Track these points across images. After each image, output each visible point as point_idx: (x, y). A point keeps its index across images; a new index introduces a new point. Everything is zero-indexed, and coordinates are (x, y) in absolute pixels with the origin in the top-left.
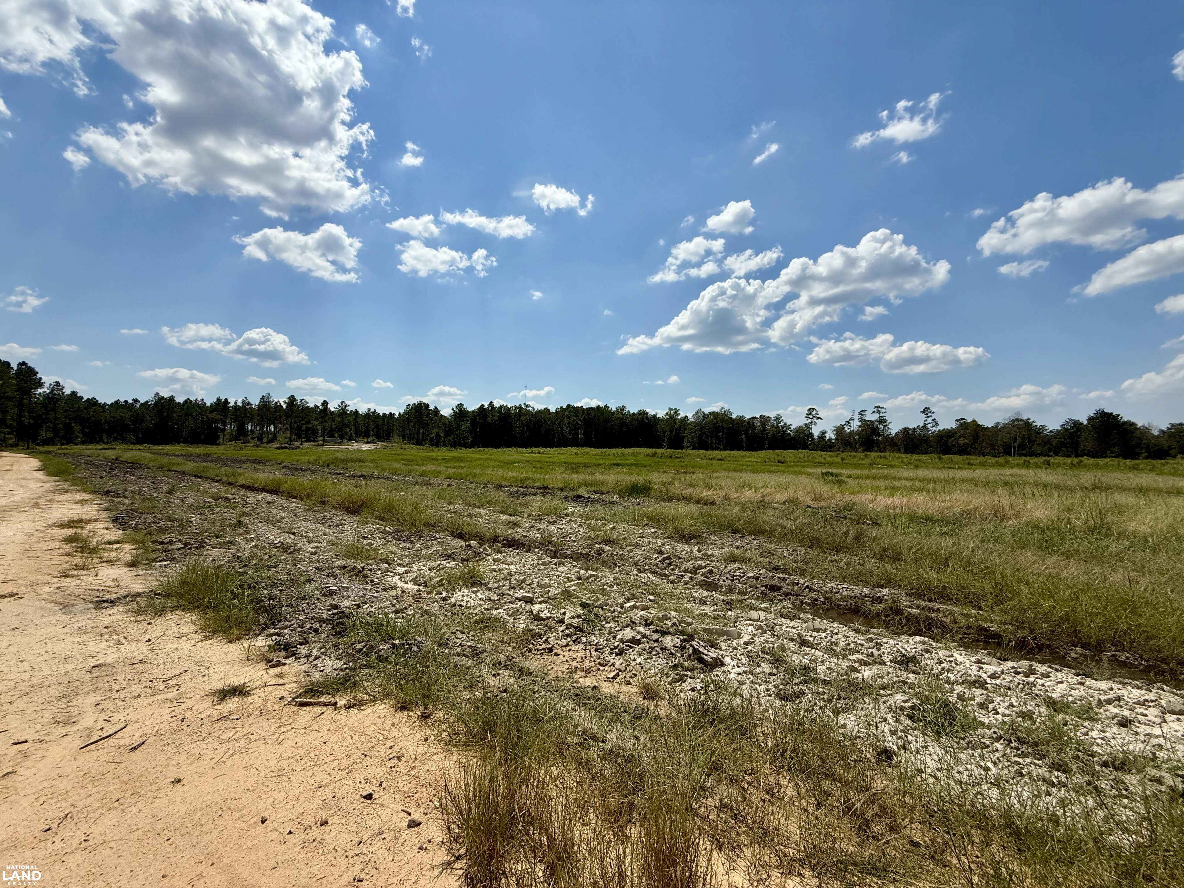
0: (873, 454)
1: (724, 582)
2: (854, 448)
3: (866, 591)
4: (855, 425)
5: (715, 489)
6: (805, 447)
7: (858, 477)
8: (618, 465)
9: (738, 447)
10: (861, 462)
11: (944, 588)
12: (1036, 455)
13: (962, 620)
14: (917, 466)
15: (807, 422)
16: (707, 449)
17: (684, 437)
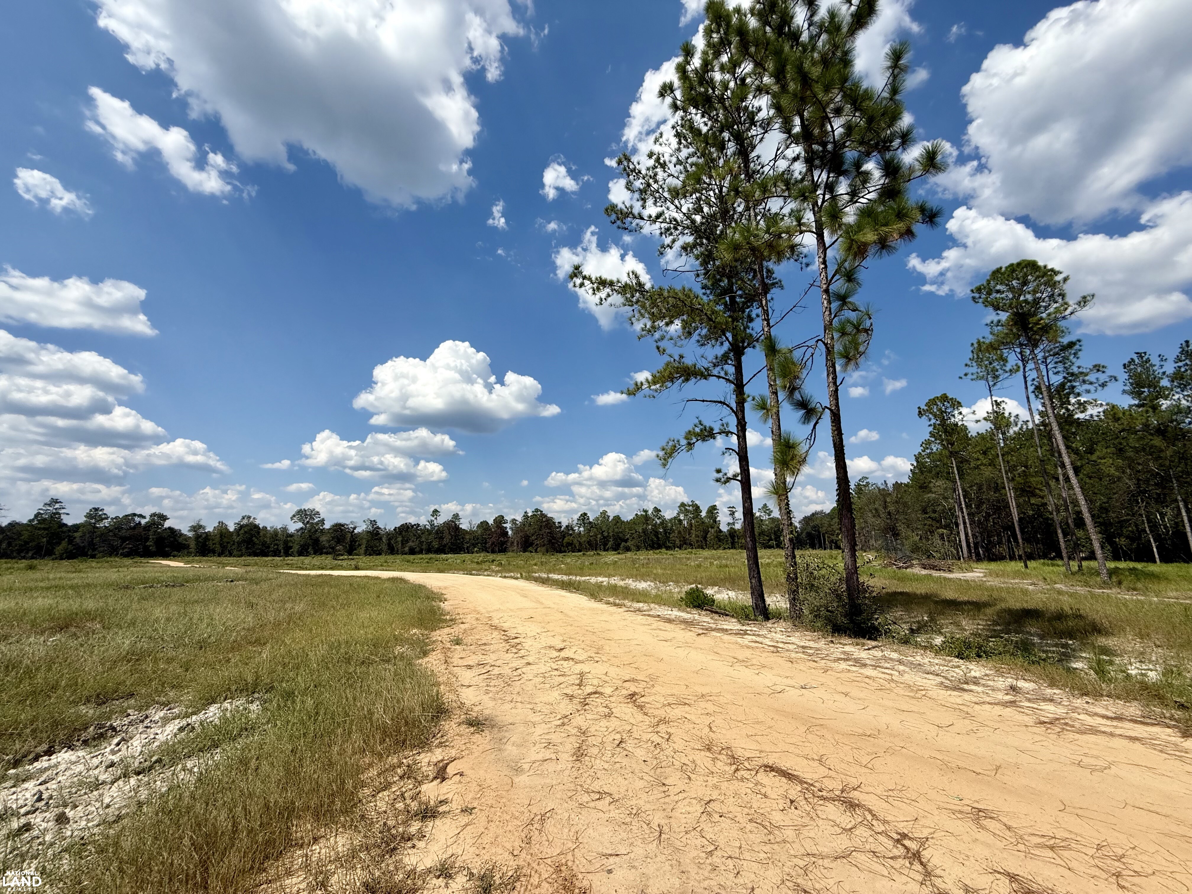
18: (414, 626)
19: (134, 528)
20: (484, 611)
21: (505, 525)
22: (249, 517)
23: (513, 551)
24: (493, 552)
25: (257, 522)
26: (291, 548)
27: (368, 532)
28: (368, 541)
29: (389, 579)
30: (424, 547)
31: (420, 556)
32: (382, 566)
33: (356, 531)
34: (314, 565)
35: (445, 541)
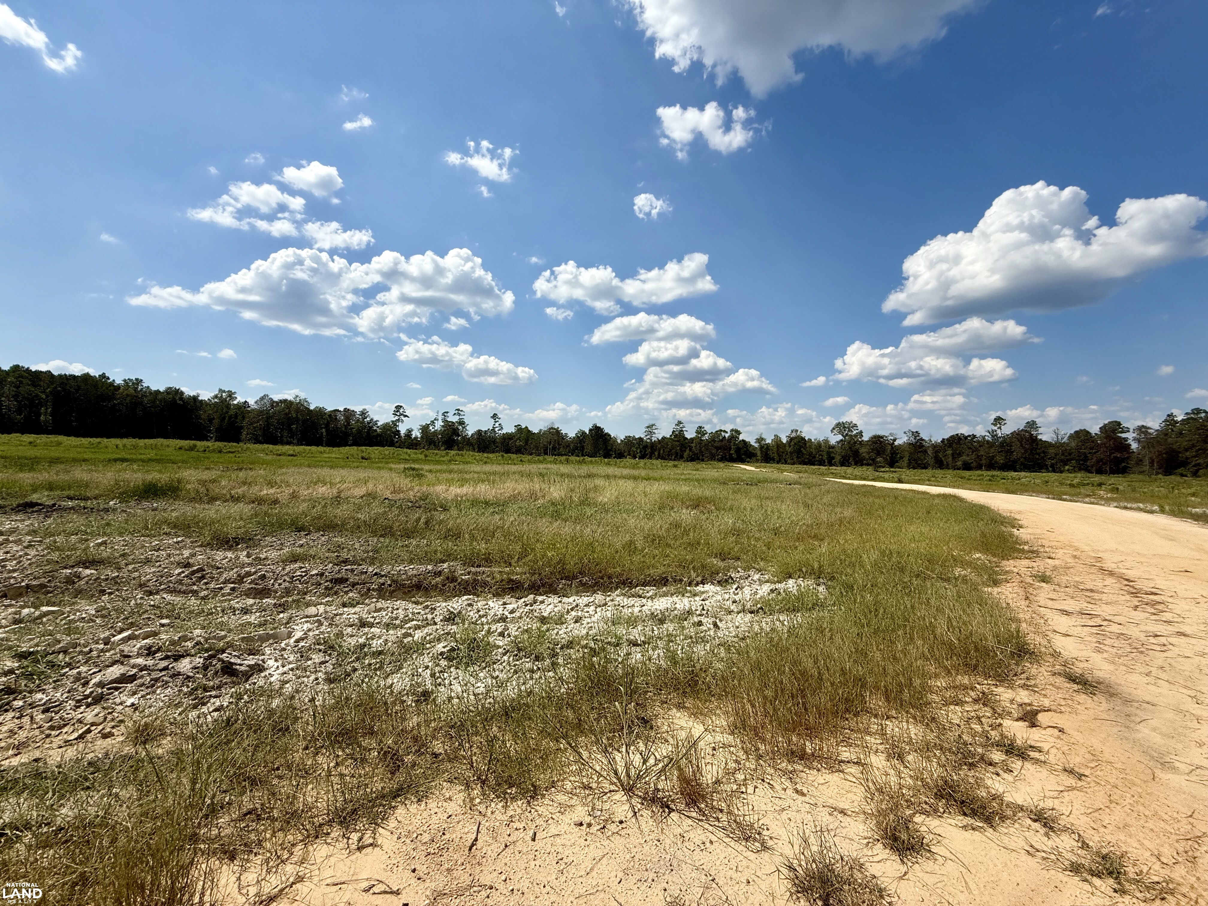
0: (453, 452)
1: (279, 586)
2: (437, 447)
3: (430, 567)
4: (439, 425)
5: (280, 486)
6: (392, 444)
7: (437, 471)
8: (123, 460)
9: (317, 442)
10: (442, 459)
11: (489, 554)
12: (562, 455)
13: (498, 577)
14: (486, 463)
15: (394, 419)
16: (275, 443)
17: (242, 427)
18: (977, 550)
19: (722, 440)
20: (1086, 548)
21: (1123, 435)
22: (797, 431)
23: (1141, 472)
24: (1099, 472)
25: (803, 435)
26: (833, 458)
27: (910, 444)
28: (911, 453)
29: (939, 495)
30: (983, 462)
31: (979, 472)
32: (929, 480)
33: (896, 443)
34: (856, 476)
35: (1015, 456)
